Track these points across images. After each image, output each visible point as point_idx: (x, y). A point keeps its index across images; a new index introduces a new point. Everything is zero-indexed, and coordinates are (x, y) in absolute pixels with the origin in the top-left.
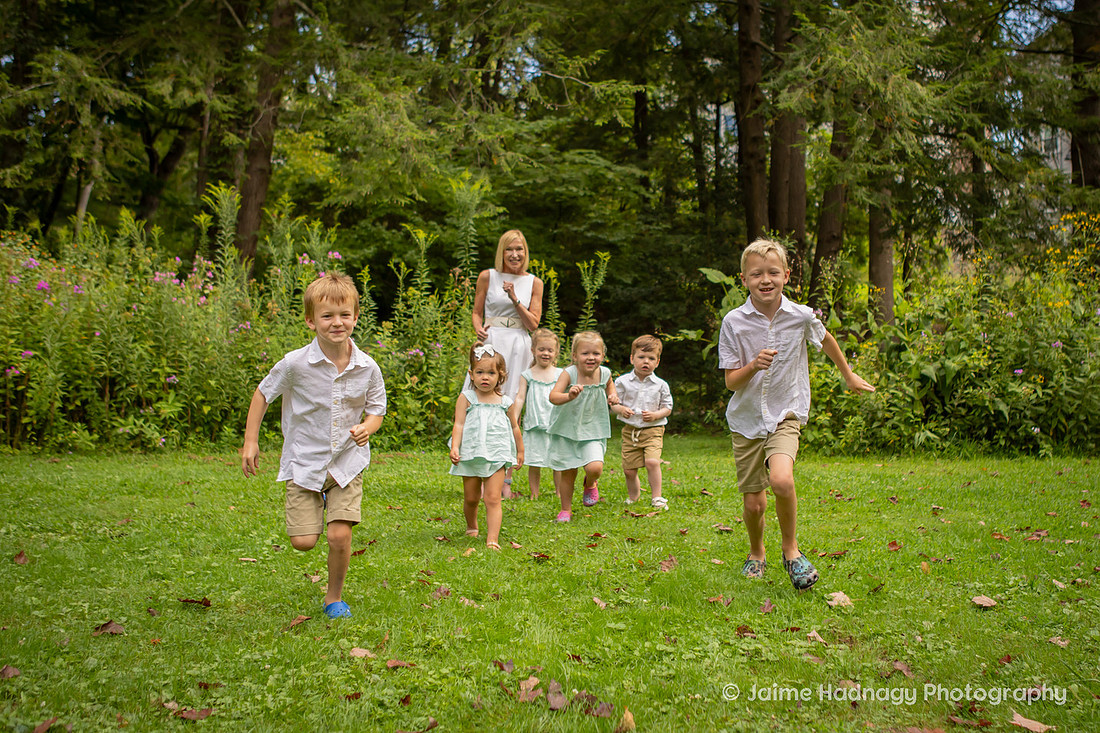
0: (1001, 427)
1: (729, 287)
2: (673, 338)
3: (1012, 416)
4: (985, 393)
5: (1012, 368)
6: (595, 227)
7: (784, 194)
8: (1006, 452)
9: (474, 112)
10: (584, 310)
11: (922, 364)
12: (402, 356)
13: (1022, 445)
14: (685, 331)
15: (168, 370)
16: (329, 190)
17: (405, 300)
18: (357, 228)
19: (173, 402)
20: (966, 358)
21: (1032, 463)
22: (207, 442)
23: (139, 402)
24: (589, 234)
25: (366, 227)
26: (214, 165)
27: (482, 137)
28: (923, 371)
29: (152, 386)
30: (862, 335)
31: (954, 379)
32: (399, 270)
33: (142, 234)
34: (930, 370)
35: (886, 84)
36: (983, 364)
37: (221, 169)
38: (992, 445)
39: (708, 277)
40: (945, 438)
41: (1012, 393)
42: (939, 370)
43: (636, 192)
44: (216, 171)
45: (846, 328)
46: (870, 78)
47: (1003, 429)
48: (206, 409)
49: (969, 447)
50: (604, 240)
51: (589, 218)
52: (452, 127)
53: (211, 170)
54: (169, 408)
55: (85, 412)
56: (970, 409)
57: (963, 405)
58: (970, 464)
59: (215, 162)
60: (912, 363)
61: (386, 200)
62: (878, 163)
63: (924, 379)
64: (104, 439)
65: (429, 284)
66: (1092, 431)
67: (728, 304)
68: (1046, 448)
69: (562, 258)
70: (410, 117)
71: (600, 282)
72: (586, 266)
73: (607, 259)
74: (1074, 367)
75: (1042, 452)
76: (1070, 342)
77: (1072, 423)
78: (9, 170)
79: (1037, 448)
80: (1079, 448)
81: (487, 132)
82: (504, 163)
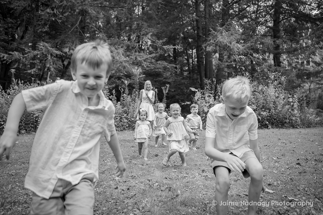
1: (196, 92)
2: (184, 104)
3: (262, 120)
5: (261, 109)
6: (165, 78)
7: (208, 70)
8: (260, 128)
9: (137, 53)
10: (164, 98)
12: (123, 110)
13: (264, 126)
14: (187, 102)
17: (123, 97)
21: (266, 130)
24: (164, 80)
27: (139, 59)
32: (121, 90)
35: (231, 44)
39: (192, 90)
41: (262, 114)
43: (174, 70)
46: (227, 43)
47: (260, 123)
50: (167, 81)
51: (164, 77)
52: (132, 57)
61: (118, 74)
62: (230, 62)
65: (128, 93)
66: (280, 122)
67: (196, 96)
68: (270, 127)
69: (158, 86)
70: (123, 55)
71: (167, 91)
72: (164, 88)
73: (169, 86)
74: (276, 108)
75: (269, 128)
76: (275, 102)
77: (276, 121)
78: (32, 70)
79: (268, 127)
80: (277, 126)
81: (140, 58)
82: (144, 65)
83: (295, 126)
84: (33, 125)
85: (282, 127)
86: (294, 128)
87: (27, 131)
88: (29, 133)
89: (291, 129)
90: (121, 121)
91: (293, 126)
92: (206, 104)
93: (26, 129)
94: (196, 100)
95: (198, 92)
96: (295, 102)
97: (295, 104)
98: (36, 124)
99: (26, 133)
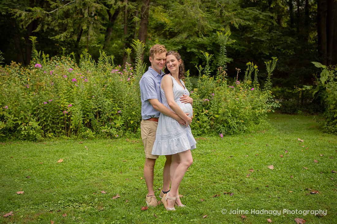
1: (323, 69)
2: (301, 89)
6: (256, 35)
10: (267, 79)
12: (201, 100)
14: (305, 86)
15: (118, 108)
16: (166, 26)
17: (201, 79)
19: (120, 120)
22: (133, 134)
23: (109, 119)
24: (254, 38)
26: (130, 23)
27: (227, 14)
29: (112, 115)
32: (199, 68)
33: (109, 61)
37: (132, 25)
39: (315, 65)
43: (270, 22)
44: (130, 26)
48: (132, 122)
50: (260, 40)
51: (254, 32)
52: (216, 11)
53: (129, 25)
54: (119, 123)
55: (91, 123)
59: (130, 22)
64: (97, 133)
65: (210, 73)
67: (323, 75)
69: (245, 47)
70: (200, 8)
71: (273, 69)
72: (268, 63)
73: (276, 60)
78: (62, 35)
82: (235, 23)
84: (64, 125)
87: (55, 133)
88: (59, 136)
93: (54, 130)
94: (323, 82)
95: (326, 70)
98: (67, 123)
99: (54, 136)
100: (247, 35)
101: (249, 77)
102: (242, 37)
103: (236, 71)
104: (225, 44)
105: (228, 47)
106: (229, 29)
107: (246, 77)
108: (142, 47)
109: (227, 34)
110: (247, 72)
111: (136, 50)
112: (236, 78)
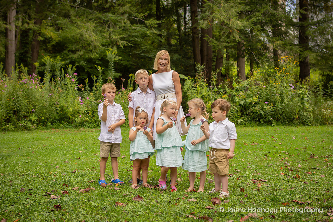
0: (262, 118)
1: (186, 80)
3: (265, 115)
4: (257, 109)
5: (265, 101)
6: (143, 52)
8: (263, 125)
9: (111, 30)
11: (240, 101)
12: (95, 102)
13: (267, 123)
15: (32, 108)
17: (95, 86)
18: (63, 53)
19: (34, 116)
20: (252, 99)
21: (270, 128)
22: (43, 127)
23: (25, 116)
24: (142, 55)
25: (66, 53)
27: (114, 37)
28: (240, 103)
29: (28, 112)
30: (224, 93)
31: (249, 104)
32: (94, 78)
34: (242, 103)
35: (230, 21)
36: (256, 101)
38: (259, 123)
40: (246, 121)
41: (265, 108)
42: (245, 102)
43: (157, 39)
45: (219, 91)
46: (225, 20)
47: (262, 119)
48: (43, 118)
49: (253, 124)
51: (142, 49)
52: (105, 34)
54: (34, 118)
55: (10, 120)
56: (254, 113)
57: (252, 112)
58: (252, 128)
60: (237, 100)
61: (87, 56)
62: (228, 43)
63: (240, 105)
64: (16, 127)
65: (102, 81)
66: (287, 118)
67: (186, 84)
68: (274, 123)
70: (93, 32)
74: (282, 101)
75: (273, 125)
76: (281, 94)
77: (281, 116)
79: (271, 124)
80: (284, 123)
81: (115, 35)
82: (120, 44)
83: (306, 123)
85: (290, 124)
86: (305, 125)
89: (301, 126)
90: (94, 116)
91: (304, 123)
92: (197, 96)
94: (186, 89)
95: (188, 80)
96: (305, 94)
97: (305, 97)
100: (135, 51)
101: (132, 85)
102: (130, 53)
103: (122, 81)
104: (113, 60)
105: (115, 63)
106: (116, 49)
107: (129, 85)
108: (50, 61)
109: (114, 53)
110: (130, 81)
111: (46, 63)
112: (122, 86)
